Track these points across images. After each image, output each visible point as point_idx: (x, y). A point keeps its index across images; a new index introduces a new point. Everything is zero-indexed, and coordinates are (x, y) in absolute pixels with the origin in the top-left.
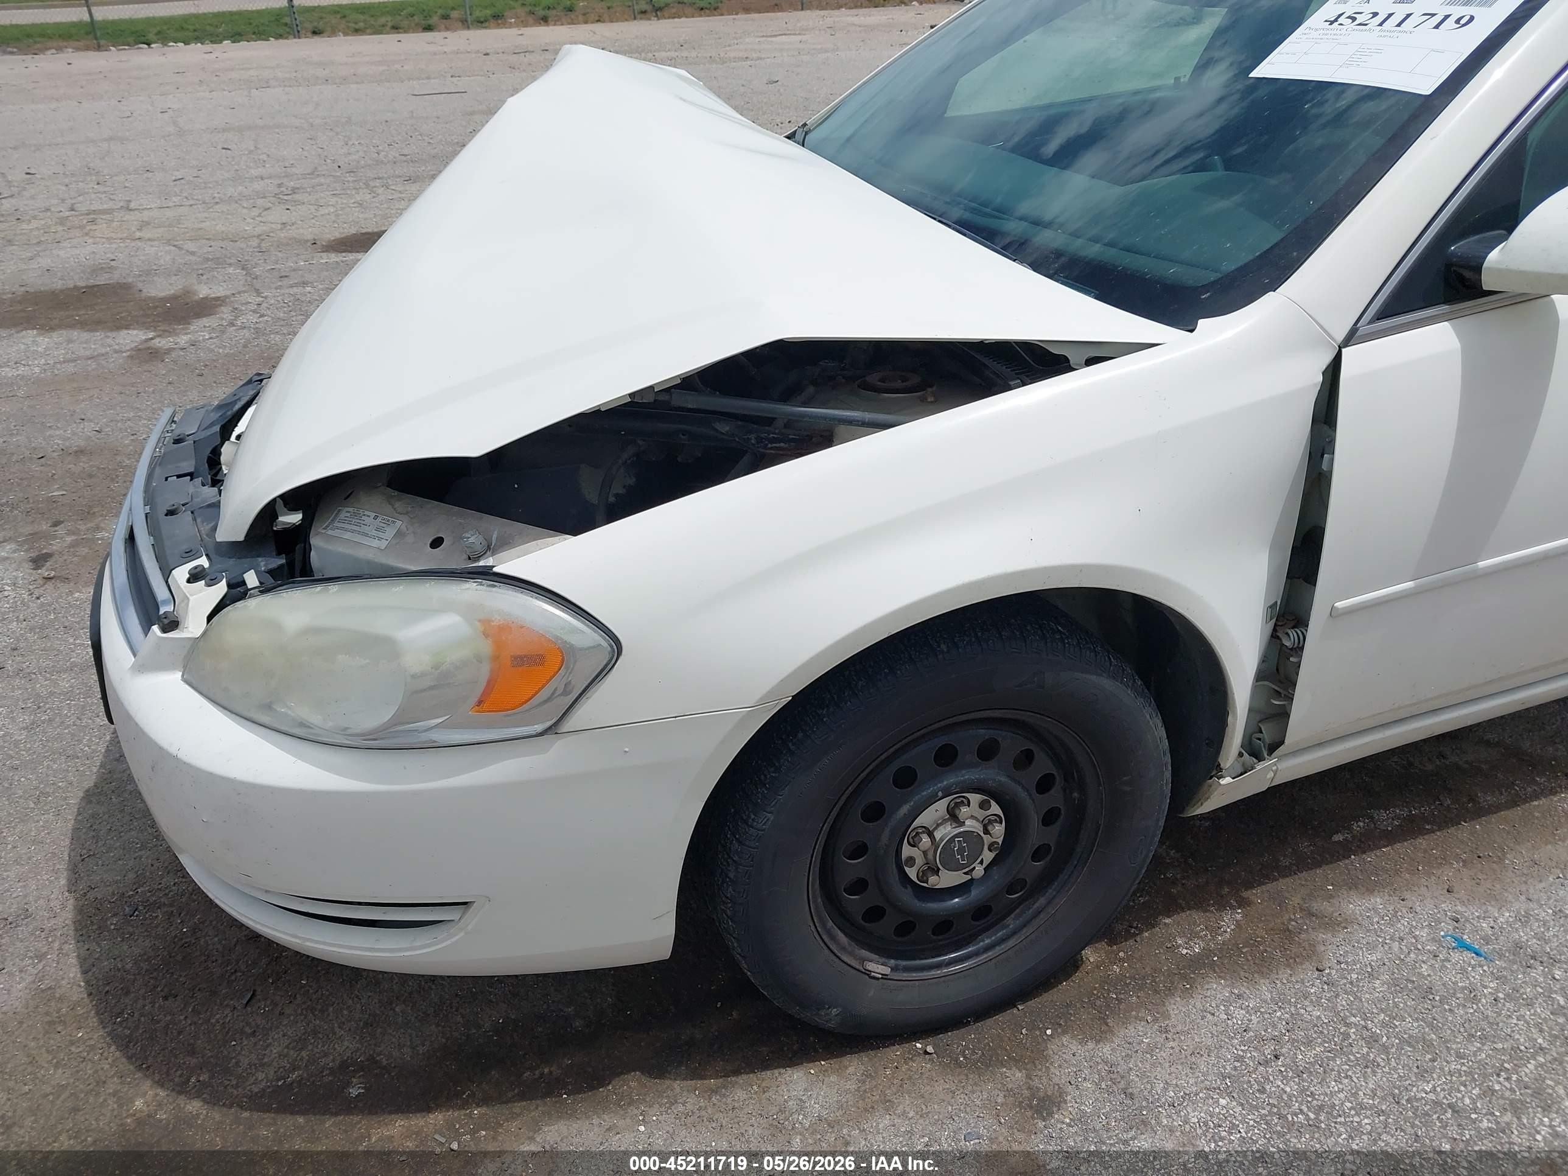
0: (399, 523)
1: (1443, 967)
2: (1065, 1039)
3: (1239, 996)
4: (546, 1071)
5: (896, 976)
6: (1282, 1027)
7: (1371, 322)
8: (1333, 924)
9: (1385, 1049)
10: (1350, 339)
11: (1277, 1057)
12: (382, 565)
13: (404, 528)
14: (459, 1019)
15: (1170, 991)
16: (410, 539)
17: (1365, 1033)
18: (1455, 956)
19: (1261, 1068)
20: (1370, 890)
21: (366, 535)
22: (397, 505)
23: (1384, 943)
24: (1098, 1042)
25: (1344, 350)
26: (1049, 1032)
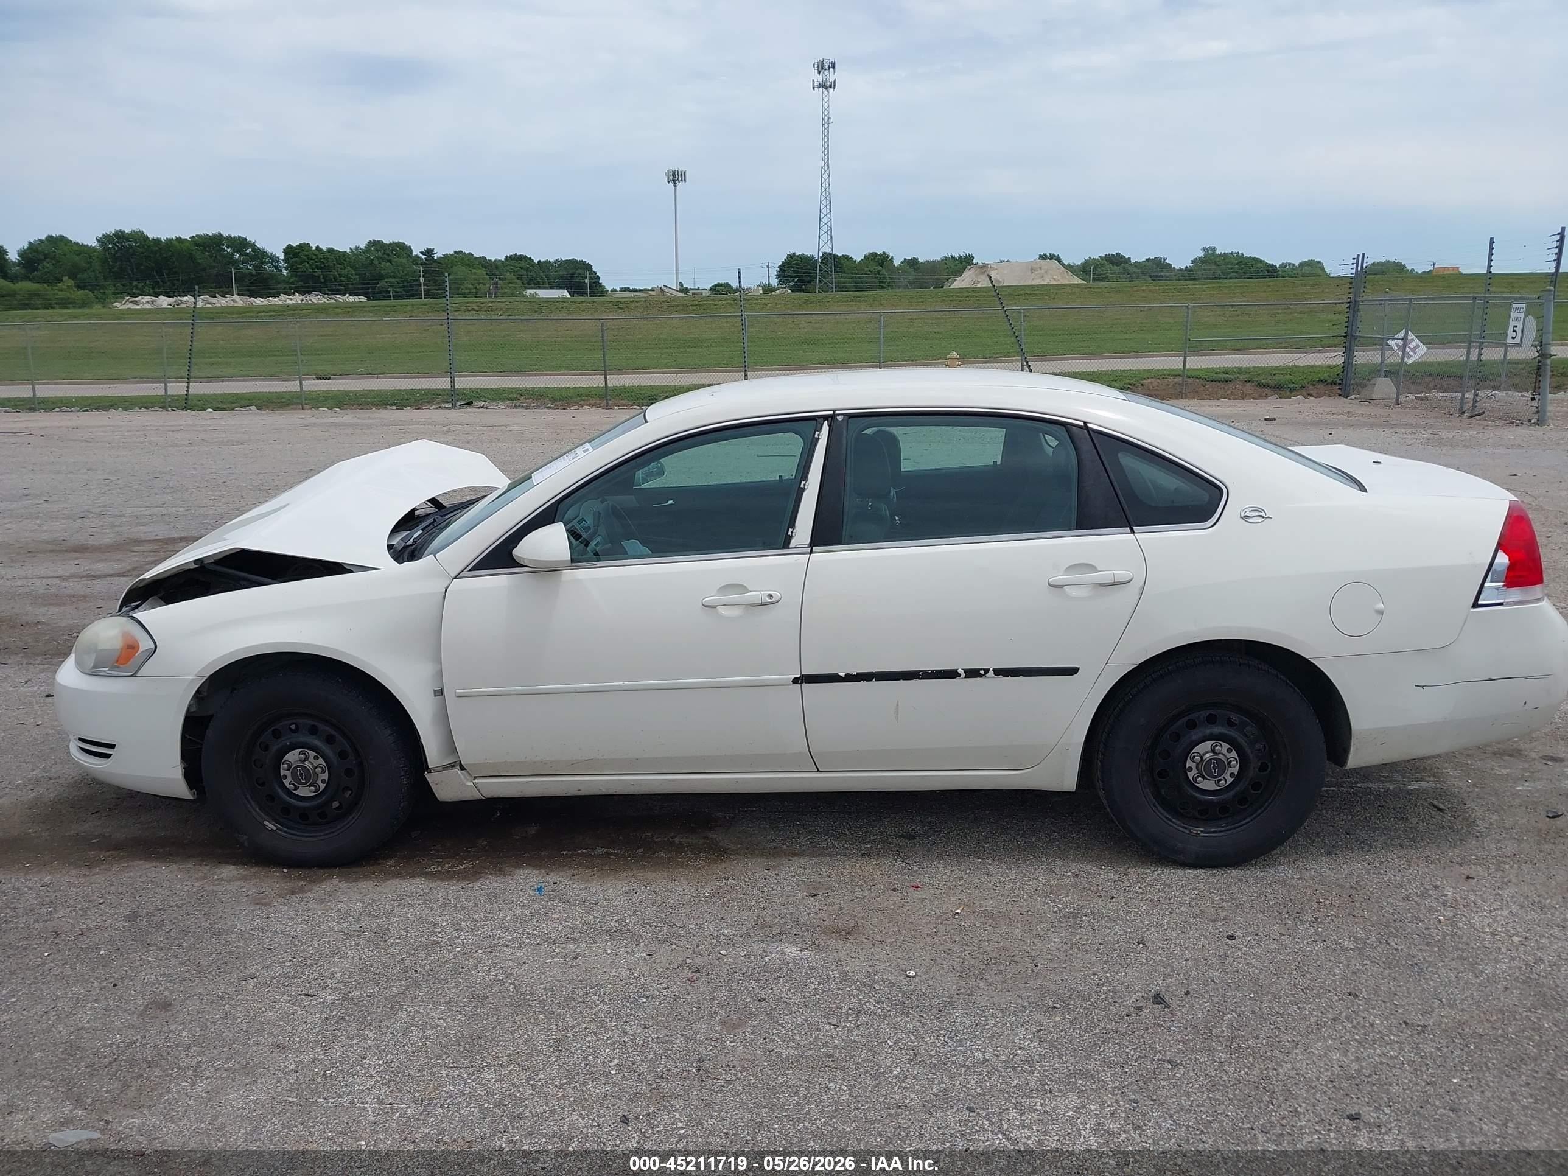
2: (338, 880)
3: (421, 884)
7: (469, 572)
8: (503, 874)
10: (458, 576)
11: (401, 900)
24: (347, 883)
26: (336, 877)
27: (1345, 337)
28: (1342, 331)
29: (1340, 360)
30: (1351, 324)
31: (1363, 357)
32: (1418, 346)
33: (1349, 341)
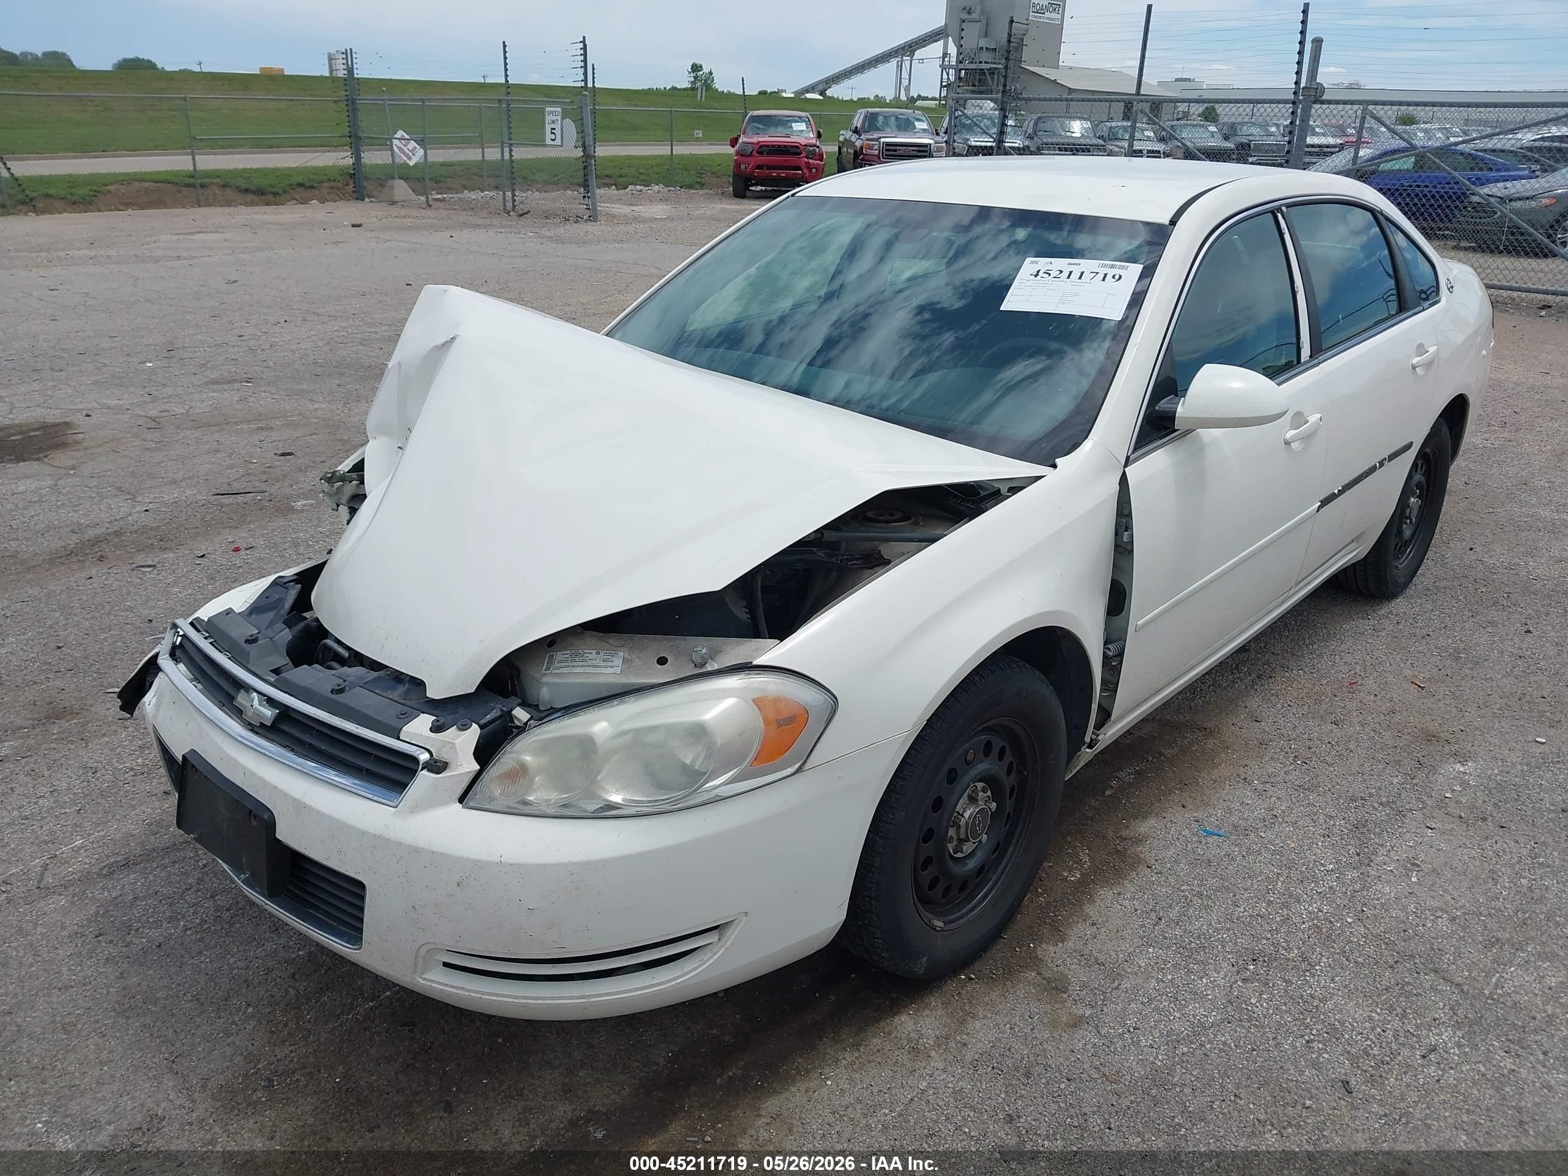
0: (621, 654)
1: (1207, 847)
2: (1044, 946)
3: (1119, 894)
4: (731, 1074)
5: (949, 927)
6: (1151, 902)
7: (1133, 453)
8: (1140, 840)
9: (1208, 897)
10: (1128, 462)
11: (1160, 919)
12: (623, 685)
13: (627, 656)
14: (636, 1064)
15: (1081, 903)
16: (637, 662)
17: (1195, 893)
18: (1210, 840)
19: (1156, 927)
20: (1145, 816)
21: (597, 666)
22: (611, 641)
23: (1172, 844)
24: (1062, 942)
25: (1126, 469)
26: (1032, 945)
27: (350, 137)
28: (346, 131)
29: (350, 161)
30: (353, 124)
31: (373, 158)
32: (415, 148)
33: (355, 141)
